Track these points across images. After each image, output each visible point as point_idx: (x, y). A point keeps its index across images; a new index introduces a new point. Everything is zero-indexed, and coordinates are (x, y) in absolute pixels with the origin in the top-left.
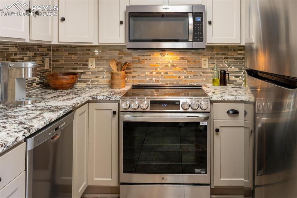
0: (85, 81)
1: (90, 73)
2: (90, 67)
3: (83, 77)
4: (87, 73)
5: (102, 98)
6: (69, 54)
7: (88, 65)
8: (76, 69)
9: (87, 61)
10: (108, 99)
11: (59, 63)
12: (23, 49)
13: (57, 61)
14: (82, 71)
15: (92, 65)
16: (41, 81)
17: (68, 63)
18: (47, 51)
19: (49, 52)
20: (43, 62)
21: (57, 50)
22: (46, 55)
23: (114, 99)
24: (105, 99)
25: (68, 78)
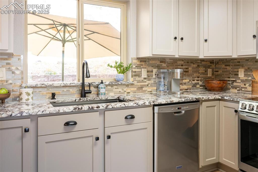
0: (235, 88)
1: (240, 81)
2: (239, 76)
3: (235, 84)
4: (237, 81)
5: (228, 98)
6: (225, 66)
7: (238, 75)
8: (230, 78)
9: (238, 71)
10: (232, 99)
11: (219, 73)
12: (187, 62)
13: (217, 71)
14: (234, 79)
15: (241, 74)
16: (204, 84)
17: (225, 73)
18: (210, 64)
19: (212, 64)
20: (206, 71)
21: (218, 63)
22: (209, 67)
23: (236, 100)
24: (230, 99)
25: (215, 83)
